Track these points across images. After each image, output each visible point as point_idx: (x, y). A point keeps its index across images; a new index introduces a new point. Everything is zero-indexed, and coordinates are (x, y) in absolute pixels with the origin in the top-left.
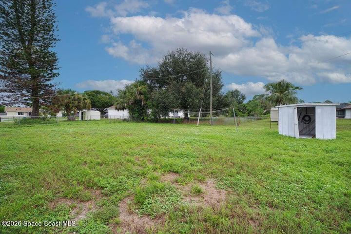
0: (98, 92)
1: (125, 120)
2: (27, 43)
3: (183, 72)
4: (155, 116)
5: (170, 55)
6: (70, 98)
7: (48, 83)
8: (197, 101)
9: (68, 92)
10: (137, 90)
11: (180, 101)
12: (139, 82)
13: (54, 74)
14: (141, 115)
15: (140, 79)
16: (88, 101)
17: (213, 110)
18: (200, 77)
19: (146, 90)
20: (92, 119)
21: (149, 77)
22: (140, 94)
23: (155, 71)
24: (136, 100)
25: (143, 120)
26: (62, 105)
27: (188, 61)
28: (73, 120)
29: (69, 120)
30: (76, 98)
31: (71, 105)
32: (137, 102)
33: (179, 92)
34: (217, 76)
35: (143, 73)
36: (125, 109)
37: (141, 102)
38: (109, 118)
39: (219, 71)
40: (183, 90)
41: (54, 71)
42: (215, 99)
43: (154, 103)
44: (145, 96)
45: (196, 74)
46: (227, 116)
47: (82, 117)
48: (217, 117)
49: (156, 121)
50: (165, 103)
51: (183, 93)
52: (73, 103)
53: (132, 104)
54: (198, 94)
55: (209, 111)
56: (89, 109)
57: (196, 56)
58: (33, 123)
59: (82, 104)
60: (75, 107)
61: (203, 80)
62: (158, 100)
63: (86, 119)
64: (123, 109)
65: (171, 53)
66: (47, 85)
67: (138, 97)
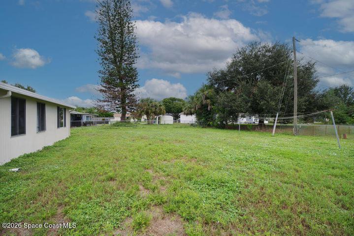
0: (173, 99)
1: (192, 125)
2: (118, 63)
3: (256, 70)
4: (222, 122)
5: (240, 53)
6: (149, 106)
7: (131, 93)
8: (274, 103)
9: (148, 99)
10: (204, 94)
11: (249, 104)
12: (206, 86)
13: (136, 86)
14: (207, 120)
15: (207, 83)
16: (163, 107)
17: (298, 115)
18: (279, 73)
19: (211, 94)
20: (166, 123)
21: (216, 80)
22: (207, 98)
23: (222, 72)
24: (202, 105)
25: (209, 126)
26: (143, 111)
27: (264, 56)
28: (152, 124)
29: (149, 124)
30: (154, 105)
31: (150, 111)
32: (204, 107)
33: (249, 94)
34: (307, 69)
35: (210, 77)
36: (193, 114)
37: (208, 107)
38: (181, 122)
39: (312, 63)
40: (255, 91)
41: (136, 83)
42: (303, 100)
43: (220, 107)
44: (211, 101)
45: (273, 70)
46: (326, 123)
47: (159, 122)
48: (309, 124)
49: (222, 127)
50: (231, 107)
51: (254, 95)
52: (151, 110)
53: (198, 109)
54: (275, 94)
55: (293, 115)
56: (163, 115)
57: (273, 48)
58: (121, 126)
59: (158, 110)
60: (153, 112)
61: (283, 76)
62: (224, 104)
63: (161, 123)
64: (191, 114)
65: (240, 50)
66: (131, 95)
67: (204, 102)
